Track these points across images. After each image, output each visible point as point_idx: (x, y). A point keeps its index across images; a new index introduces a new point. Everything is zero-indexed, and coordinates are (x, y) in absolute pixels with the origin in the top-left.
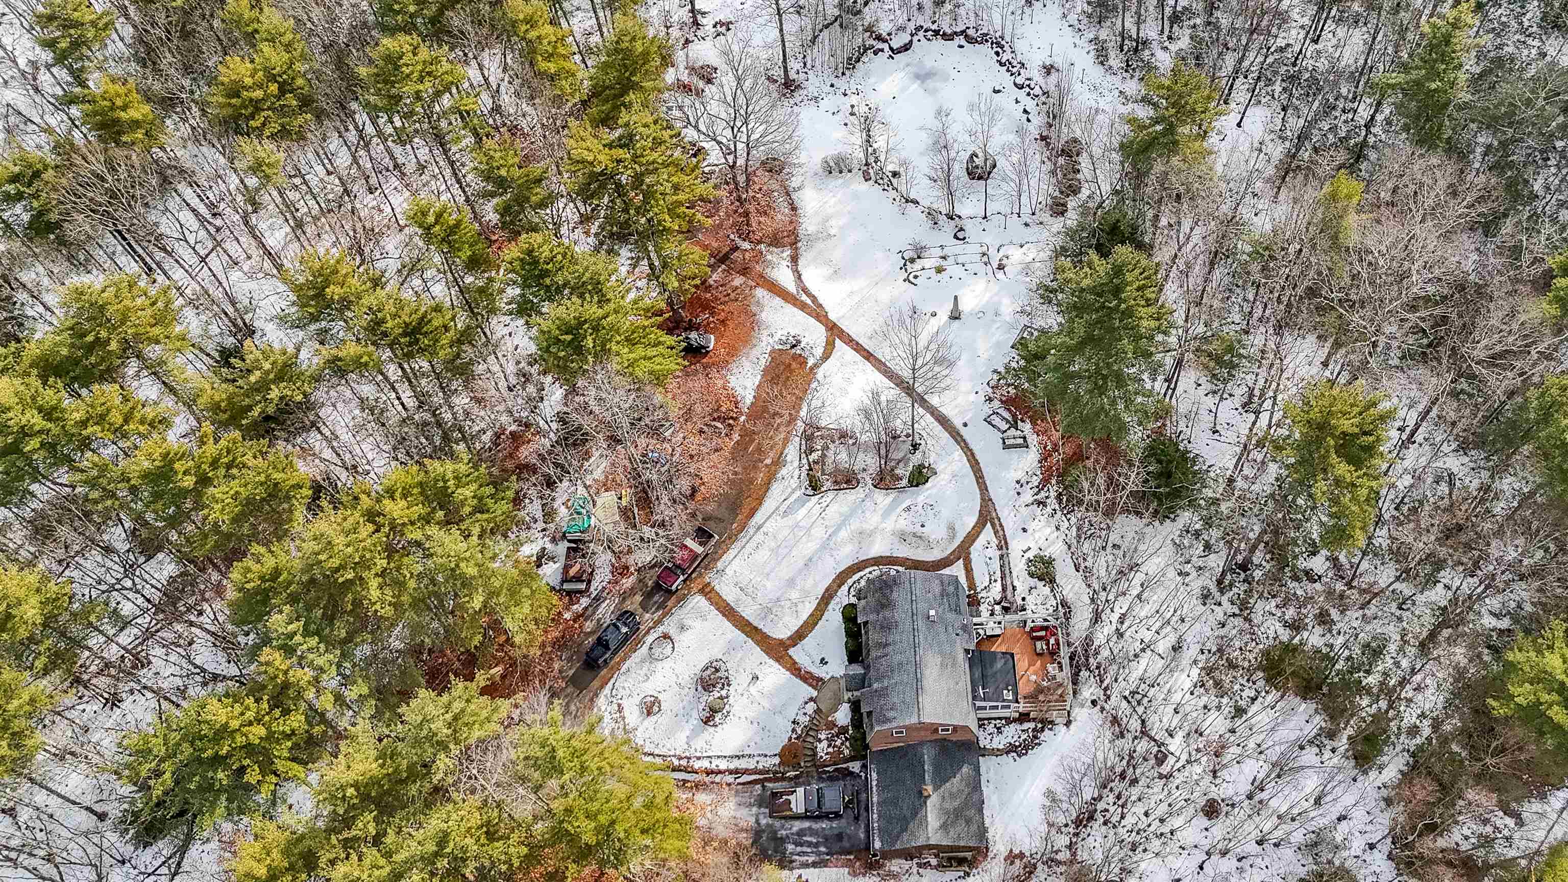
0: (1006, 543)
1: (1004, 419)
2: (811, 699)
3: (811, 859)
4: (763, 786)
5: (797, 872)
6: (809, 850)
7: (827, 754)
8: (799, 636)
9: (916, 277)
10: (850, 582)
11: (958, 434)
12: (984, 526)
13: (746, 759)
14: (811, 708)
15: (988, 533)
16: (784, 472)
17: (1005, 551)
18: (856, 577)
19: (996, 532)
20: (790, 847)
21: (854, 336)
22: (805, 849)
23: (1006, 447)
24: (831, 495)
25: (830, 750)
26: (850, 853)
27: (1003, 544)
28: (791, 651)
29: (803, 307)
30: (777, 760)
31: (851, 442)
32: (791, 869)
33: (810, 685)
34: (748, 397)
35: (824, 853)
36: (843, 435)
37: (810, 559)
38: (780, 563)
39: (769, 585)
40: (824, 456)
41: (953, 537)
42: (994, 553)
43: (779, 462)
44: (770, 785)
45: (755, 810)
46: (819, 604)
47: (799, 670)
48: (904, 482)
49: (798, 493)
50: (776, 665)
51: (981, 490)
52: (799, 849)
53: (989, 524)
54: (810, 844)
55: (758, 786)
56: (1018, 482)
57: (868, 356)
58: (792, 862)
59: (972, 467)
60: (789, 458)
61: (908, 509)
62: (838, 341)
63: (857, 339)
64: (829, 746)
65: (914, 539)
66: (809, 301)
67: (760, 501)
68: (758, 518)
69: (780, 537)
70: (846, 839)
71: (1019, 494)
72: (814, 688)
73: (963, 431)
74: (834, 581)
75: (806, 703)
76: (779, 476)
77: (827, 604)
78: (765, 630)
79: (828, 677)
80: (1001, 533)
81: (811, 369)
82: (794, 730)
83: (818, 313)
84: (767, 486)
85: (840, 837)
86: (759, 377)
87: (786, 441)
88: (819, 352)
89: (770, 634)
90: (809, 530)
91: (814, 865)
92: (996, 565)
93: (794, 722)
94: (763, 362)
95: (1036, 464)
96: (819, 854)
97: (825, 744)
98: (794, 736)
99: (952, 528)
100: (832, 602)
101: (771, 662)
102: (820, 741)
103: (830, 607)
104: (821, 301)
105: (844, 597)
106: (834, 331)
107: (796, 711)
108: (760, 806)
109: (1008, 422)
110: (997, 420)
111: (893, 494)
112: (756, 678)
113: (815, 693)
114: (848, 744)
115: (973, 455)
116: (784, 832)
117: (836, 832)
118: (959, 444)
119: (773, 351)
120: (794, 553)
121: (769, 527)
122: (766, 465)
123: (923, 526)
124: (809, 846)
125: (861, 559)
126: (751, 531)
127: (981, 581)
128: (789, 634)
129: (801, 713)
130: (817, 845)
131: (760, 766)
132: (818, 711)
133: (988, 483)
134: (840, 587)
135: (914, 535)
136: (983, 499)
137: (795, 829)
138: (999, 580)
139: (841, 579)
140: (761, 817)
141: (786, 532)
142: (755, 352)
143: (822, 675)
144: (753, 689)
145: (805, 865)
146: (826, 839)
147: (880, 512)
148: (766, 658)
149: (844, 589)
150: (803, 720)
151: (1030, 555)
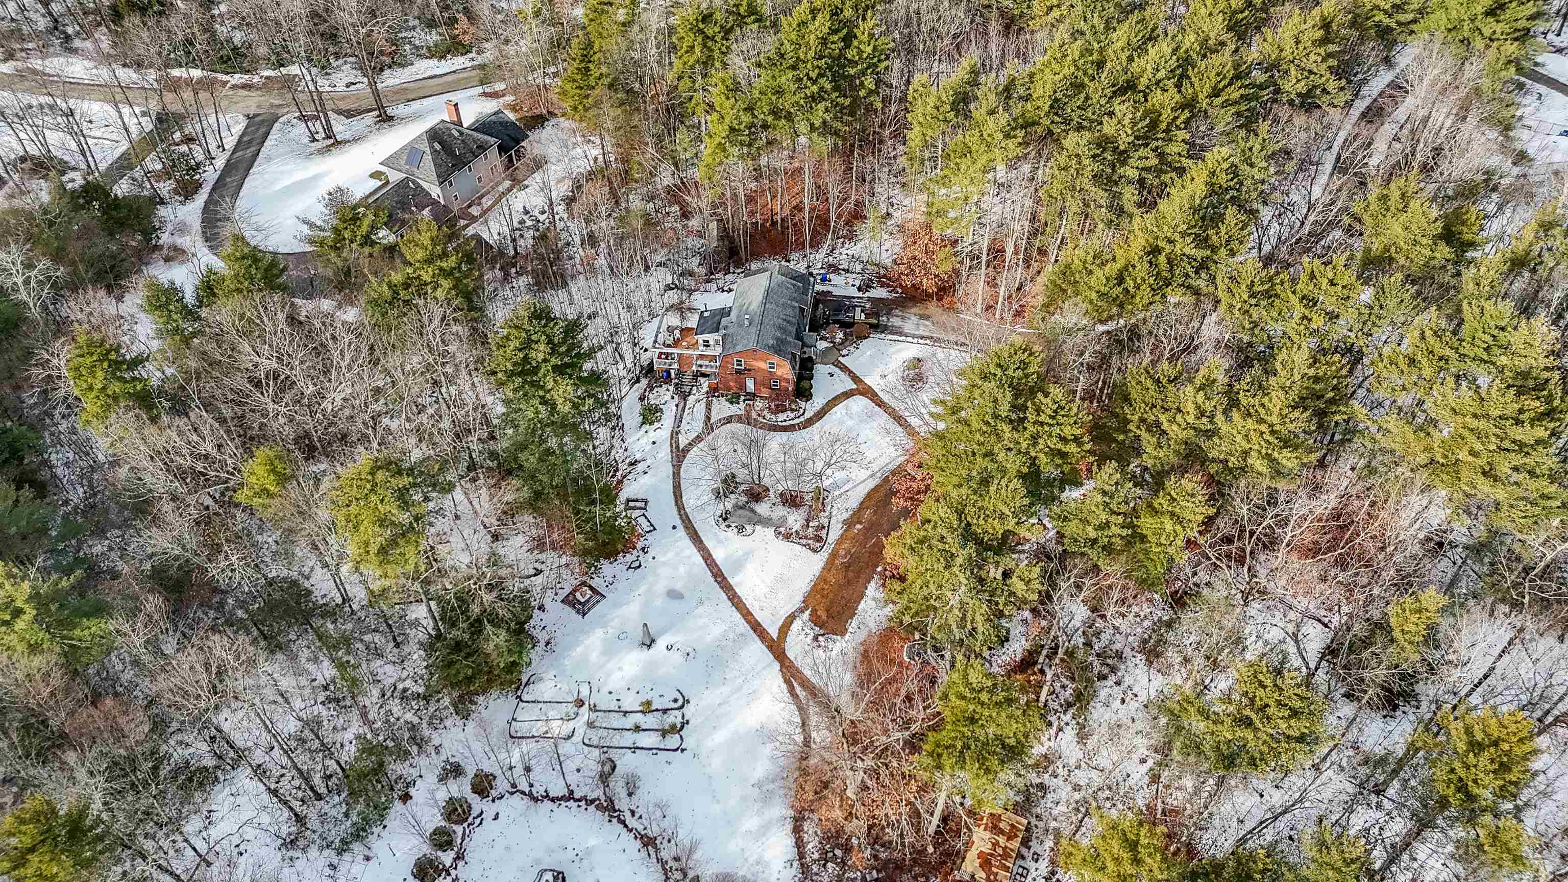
0: (672, 435)
2: (843, 357)
3: (856, 300)
5: (866, 295)
8: (848, 395)
9: (676, 701)
10: (802, 419)
11: (683, 521)
12: (685, 447)
14: (845, 352)
15: (683, 441)
16: (846, 516)
17: (676, 429)
18: (795, 422)
19: (677, 442)
21: (757, 639)
23: (646, 502)
24: (807, 488)
26: (831, 300)
27: (675, 434)
28: (854, 387)
29: (805, 684)
31: (782, 529)
32: (869, 297)
33: (843, 364)
34: (872, 590)
35: (847, 301)
36: (787, 537)
40: (808, 521)
42: (684, 426)
43: (849, 524)
46: (830, 410)
47: (850, 375)
48: (742, 488)
49: (837, 493)
50: (867, 382)
51: (679, 474)
53: (681, 448)
57: (747, 615)
58: (868, 300)
59: (680, 490)
60: (840, 525)
61: (744, 465)
62: (775, 636)
63: (754, 635)
64: (835, 336)
65: (744, 440)
66: (798, 689)
67: (869, 496)
68: (871, 484)
72: (841, 362)
73: (678, 522)
74: (815, 423)
75: (846, 355)
76: (850, 513)
77: (823, 408)
78: (873, 405)
79: (829, 366)
80: (673, 441)
81: (806, 608)
82: (858, 345)
83: (790, 672)
84: (862, 507)
86: (860, 607)
87: (839, 542)
88: (796, 625)
89: (869, 401)
92: (686, 417)
93: (857, 348)
94: (854, 623)
97: (837, 337)
100: (818, 408)
101: (870, 384)
102: (841, 338)
103: (820, 406)
104: (784, 686)
105: (811, 408)
106: (777, 649)
107: (854, 353)
108: (886, 323)
110: (646, 526)
113: (840, 359)
115: (676, 502)
118: (686, 513)
119: (843, 633)
121: (864, 474)
122: (861, 523)
123: (735, 450)
126: (879, 475)
127: (701, 408)
128: (852, 398)
129: (852, 351)
132: (839, 350)
133: (671, 477)
134: (811, 418)
135: (743, 443)
136: (680, 466)
138: (686, 409)
139: (809, 422)
142: (862, 636)
143: (833, 368)
148: (874, 387)
149: (808, 415)
150: (851, 348)
151: (656, 425)
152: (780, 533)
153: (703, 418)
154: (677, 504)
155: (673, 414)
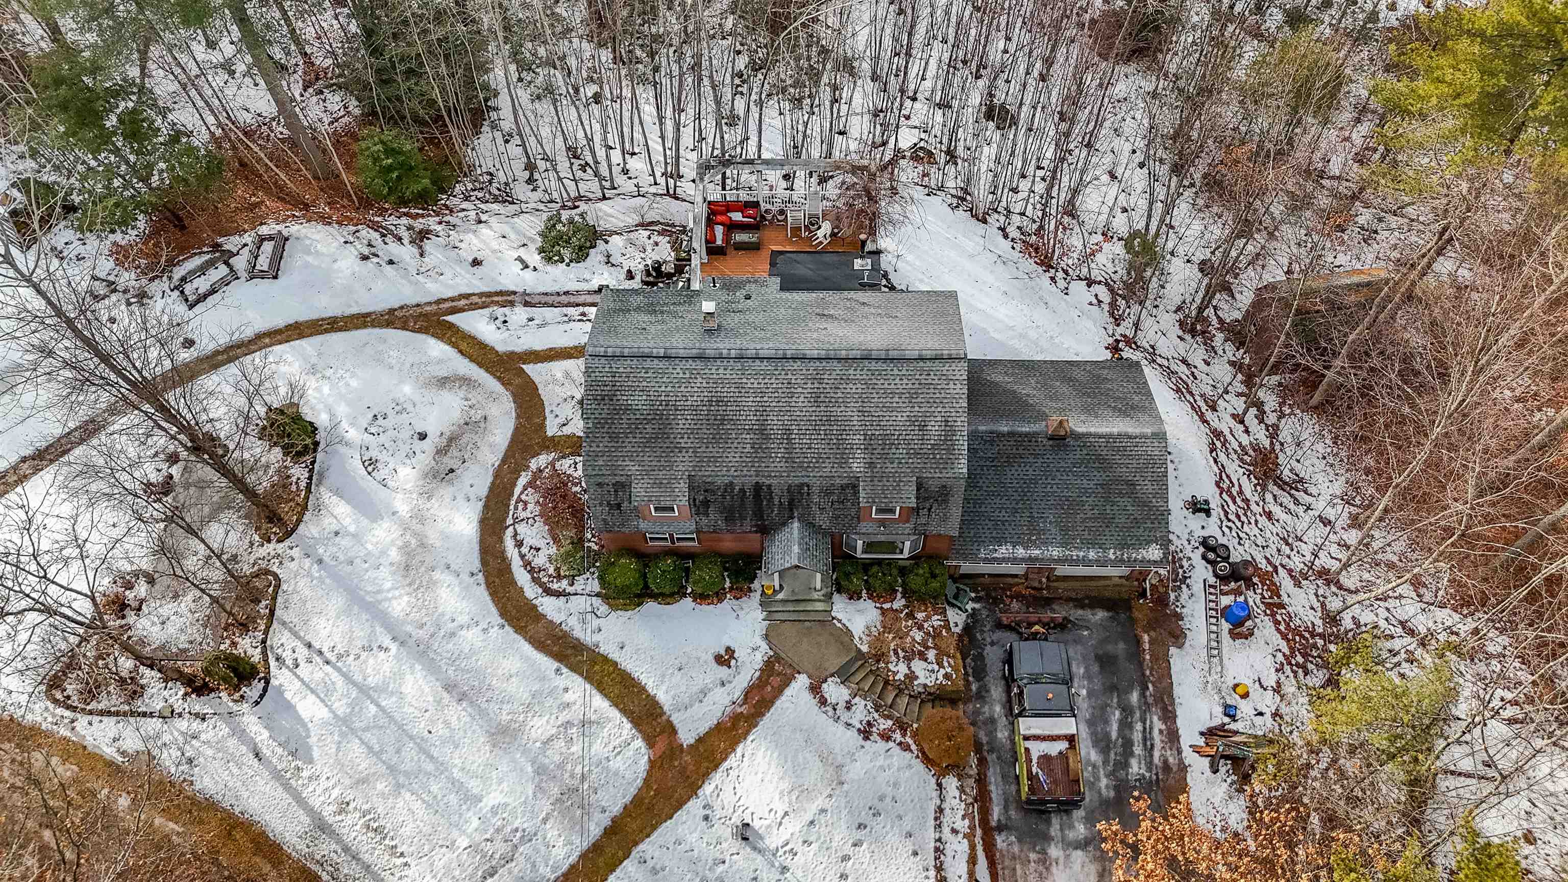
0: (500, 293)
1: (202, 270)
2: (815, 689)
3: (1158, 725)
4: (1000, 828)
5: (1189, 757)
6: (1139, 727)
7: (941, 665)
8: (649, 720)
10: (531, 591)
11: (208, 358)
12: (451, 326)
13: (948, 861)
14: (835, 691)
16: (170, 761)
17: (517, 298)
18: (522, 577)
19: (474, 307)
20: (1136, 768)
22: (1137, 736)
23: (273, 274)
24: (280, 638)
25: (931, 655)
26: (1138, 642)
27: (502, 299)
28: (687, 737)
30: (951, 783)
31: (142, 589)
32: (1183, 768)
33: (780, 691)
35: (1143, 695)
37: (449, 687)
38: (442, 767)
39: (493, 798)
41: (466, 381)
42: (519, 314)
43: (136, 773)
44: (996, 813)
45: (1054, 851)
46: (574, 669)
47: (736, 718)
48: (298, 472)
49: (251, 722)
50: (717, 778)
51: (364, 326)
52: (1138, 750)
53: (449, 318)
54: (1126, 725)
55: (1000, 841)
56: (365, 258)
58: (1166, 767)
59: (301, 336)
60: (134, 746)
61: (371, 464)
64: (923, 657)
65: (454, 452)
69: (364, 764)
70: (1110, 648)
71: (391, 262)
72: (787, 681)
74: (520, 630)
75: (823, 702)
76: (177, 772)
77: (578, 647)
78: (616, 809)
79: (764, 646)
80: (475, 299)
82: (886, 737)
85: (1106, 662)
89: (633, 791)
90: (364, 690)
91: (1169, 716)
92: (547, 313)
93: (866, 733)
95: (334, 229)
96: (1146, 707)
97: (918, 666)
98: (898, 736)
99: (443, 382)
100: (578, 633)
101: (708, 789)
102: (911, 677)
103: (588, 638)
107: (841, 728)
108: (1046, 838)
109: (211, 264)
110: (200, 285)
111: (325, 495)
112: (745, 833)
113: (802, 681)
114: (920, 616)
116: (1104, 782)
117: (1095, 668)
118: (233, 360)
120: (419, 729)
121: (325, 798)
122: (135, 807)
123: (423, 436)
124: (1130, 726)
125: (476, 564)
127: (575, 337)
128: (639, 743)
129: (845, 716)
130: (1127, 710)
131: (963, 825)
132: (844, 675)
133: (349, 311)
134: (539, 617)
135: (441, 452)
136: (389, 324)
137: (1094, 756)
138: (581, 309)
139: (519, 613)
140: (1071, 835)
141: (355, 749)
143: (757, 660)
144: (773, 841)
145: (1173, 736)
146: (1112, 688)
147: (365, 522)
148: (694, 807)
149: (549, 607)
150: (861, 711)
151: (534, 259)
152: (129, 586)
153: (538, 346)
154: (259, 337)
155: (573, 286)
